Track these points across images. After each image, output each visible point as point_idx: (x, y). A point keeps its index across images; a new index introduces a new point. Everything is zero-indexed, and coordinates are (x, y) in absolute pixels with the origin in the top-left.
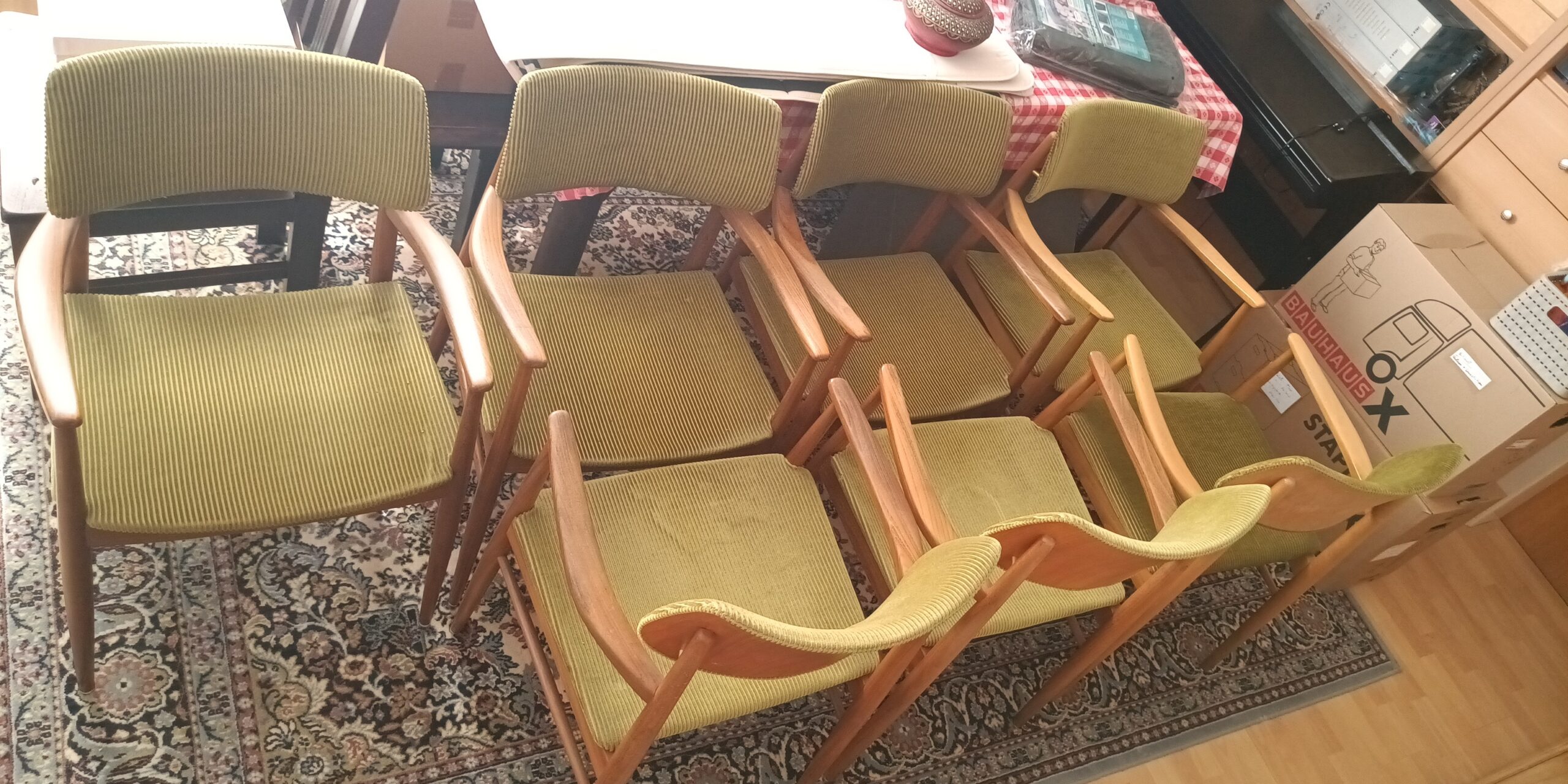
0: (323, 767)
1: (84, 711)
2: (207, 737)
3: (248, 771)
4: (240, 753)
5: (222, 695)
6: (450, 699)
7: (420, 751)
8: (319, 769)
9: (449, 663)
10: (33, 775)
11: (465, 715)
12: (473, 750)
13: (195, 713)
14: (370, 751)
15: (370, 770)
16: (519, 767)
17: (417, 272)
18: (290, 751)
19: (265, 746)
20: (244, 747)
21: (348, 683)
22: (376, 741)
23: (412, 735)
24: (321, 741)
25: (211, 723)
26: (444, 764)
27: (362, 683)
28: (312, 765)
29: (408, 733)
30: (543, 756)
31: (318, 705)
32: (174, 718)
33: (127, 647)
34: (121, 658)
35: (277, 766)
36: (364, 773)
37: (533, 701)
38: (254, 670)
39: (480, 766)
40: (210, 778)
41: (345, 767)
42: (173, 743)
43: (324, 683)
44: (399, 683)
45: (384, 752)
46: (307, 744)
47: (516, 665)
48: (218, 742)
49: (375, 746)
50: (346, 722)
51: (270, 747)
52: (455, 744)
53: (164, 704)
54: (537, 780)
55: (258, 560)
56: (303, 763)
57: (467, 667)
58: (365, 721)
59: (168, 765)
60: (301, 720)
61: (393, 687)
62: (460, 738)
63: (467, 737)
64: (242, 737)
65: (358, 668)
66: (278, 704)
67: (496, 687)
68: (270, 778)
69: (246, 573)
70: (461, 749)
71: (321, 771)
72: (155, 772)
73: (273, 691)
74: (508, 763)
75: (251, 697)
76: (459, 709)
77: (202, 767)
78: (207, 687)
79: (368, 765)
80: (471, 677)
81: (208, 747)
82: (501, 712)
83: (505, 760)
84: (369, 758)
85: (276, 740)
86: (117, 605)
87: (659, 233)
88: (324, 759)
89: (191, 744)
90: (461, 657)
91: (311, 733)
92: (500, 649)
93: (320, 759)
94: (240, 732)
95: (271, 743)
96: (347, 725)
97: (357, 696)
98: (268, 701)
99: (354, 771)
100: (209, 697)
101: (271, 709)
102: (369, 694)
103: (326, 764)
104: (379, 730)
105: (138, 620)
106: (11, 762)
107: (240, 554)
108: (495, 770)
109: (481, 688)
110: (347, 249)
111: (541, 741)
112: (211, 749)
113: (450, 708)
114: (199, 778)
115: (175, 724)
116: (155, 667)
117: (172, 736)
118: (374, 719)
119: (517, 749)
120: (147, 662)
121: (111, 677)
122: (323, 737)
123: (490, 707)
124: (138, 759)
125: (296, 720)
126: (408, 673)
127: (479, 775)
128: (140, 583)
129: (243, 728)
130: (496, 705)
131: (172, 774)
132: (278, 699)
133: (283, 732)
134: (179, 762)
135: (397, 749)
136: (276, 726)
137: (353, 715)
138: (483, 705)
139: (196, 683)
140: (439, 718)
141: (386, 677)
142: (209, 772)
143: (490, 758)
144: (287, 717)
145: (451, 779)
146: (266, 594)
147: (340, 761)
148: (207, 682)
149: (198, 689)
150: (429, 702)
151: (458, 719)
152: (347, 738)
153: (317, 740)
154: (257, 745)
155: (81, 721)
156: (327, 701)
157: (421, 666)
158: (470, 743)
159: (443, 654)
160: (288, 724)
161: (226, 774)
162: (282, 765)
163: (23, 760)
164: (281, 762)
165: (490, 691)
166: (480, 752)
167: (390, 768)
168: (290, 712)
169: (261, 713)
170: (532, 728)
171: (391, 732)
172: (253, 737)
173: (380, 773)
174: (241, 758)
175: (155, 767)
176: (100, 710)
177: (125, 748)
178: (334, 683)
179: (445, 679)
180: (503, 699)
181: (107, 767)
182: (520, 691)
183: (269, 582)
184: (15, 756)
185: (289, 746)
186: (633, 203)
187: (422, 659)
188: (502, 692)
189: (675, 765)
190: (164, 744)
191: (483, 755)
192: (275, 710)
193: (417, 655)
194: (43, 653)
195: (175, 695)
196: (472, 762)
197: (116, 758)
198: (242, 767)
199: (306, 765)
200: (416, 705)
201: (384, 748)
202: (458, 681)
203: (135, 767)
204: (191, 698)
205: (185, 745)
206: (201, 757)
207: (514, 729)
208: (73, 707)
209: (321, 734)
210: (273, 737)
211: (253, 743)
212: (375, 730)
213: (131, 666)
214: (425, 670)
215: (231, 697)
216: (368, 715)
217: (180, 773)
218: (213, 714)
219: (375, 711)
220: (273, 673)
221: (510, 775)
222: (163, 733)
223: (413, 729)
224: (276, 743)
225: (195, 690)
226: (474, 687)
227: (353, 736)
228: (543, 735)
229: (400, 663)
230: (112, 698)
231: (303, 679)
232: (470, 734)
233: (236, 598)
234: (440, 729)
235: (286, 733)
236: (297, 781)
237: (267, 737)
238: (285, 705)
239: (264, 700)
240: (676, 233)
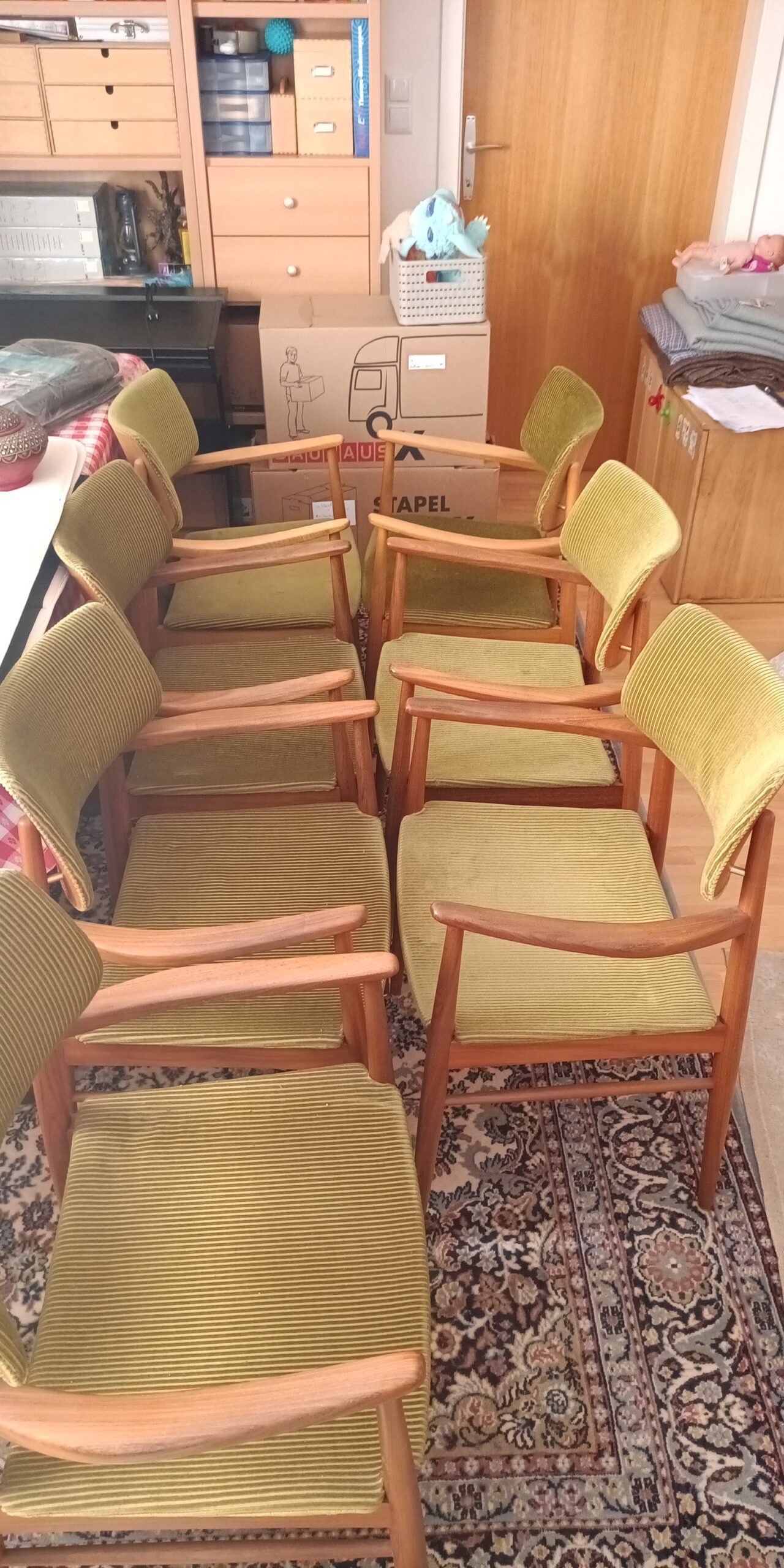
0: (560, 1391)
2: (508, 1513)
3: (556, 1471)
4: (533, 1477)
5: (458, 1492)
6: (497, 1253)
7: (553, 1292)
8: (562, 1395)
9: (455, 1247)
11: (518, 1242)
12: (557, 1241)
13: (476, 1525)
14: (546, 1340)
15: (568, 1343)
16: (581, 1202)
18: (538, 1422)
19: (528, 1448)
20: (526, 1472)
21: (463, 1352)
22: (536, 1333)
23: (534, 1296)
24: (529, 1388)
25: (491, 1507)
26: (570, 1269)
27: (465, 1338)
29: (531, 1299)
30: (571, 1178)
31: (486, 1386)
32: (480, 1550)
35: (553, 1438)
36: (570, 1349)
37: (511, 1176)
38: (431, 1452)
39: (575, 1237)
40: (559, 1513)
41: (562, 1368)
42: (512, 1553)
43: (459, 1377)
44: (471, 1299)
45: (549, 1326)
46: (533, 1403)
47: (468, 1184)
48: (516, 1501)
49: (541, 1334)
50: (510, 1360)
51: (530, 1443)
52: (549, 1257)
53: (460, 1562)
54: (597, 1189)
56: (553, 1410)
57: (463, 1231)
58: (511, 1340)
59: (538, 1561)
60: (501, 1407)
61: (475, 1307)
62: (542, 1250)
63: (543, 1244)
64: (513, 1474)
65: (447, 1339)
66: (479, 1430)
67: (490, 1207)
68: (566, 1448)
70: (555, 1252)
71: (564, 1393)
73: (461, 1434)
74: (576, 1210)
75: (465, 1459)
76: (510, 1246)
77: (545, 1522)
78: (444, 1509)
79: (562, 1344)
80: (475, 1228)
81: (521, 1513)
82: (521, 1205)
83: (572, 1213)
84: (555, 1342)
85: (522, 1437)
88: (550, 1388)
89: (515, 1532)
90: (450, 1234)
92: (446, 1195)
93: (550, 1393)
94: (507, 1475)
95: (525, 1442)
96: (513, 1360)
97: (481, 1344)
98: (472, 1440)
99: (567, 1359)
100: (457, 1506)
101: (484, 1438)
102: (479, 1332)
103: (556, 1387)
104: (524, 1327)
108: (582, 1225)
109: (489, 1221)
111: (556, 1177)
112: (524, 1509)
113: (508, 1254)
114: (557, 1527)
115: (486, 1550)
117: (502, 1554)
118: (510, 1331)
119: (562, 1200)
122: (525, 1386)
123: (511, 1216)
125: (500, 1412)
126: (461, 1290)
127: (585, 1240)
129: (502, 1472)
130: (510, 1211)
131: (550, 1557)
132: (472, 1430)
133: (514, 1428)
134: (536, 1548)
135: (548, 1313)
136: (506, 1434)
137: (501, 1352)
138: (508, 1223)
139: (438, 1521)
140: (517, 1267)
141: (462, 1312)
142: (552, 1514)
143: (568, 1227)
144: (495, 1423)
145: (586, 1267)
147: (555, 1373)
148: (438, 1507)
149: (448, 1520)
150: (498, 1274)
151: (522, 1249)
152: (529, 1362)
153: (528, 1393)
154: (525, 1457)
156: (481, 1377)
157: (454, 1276)
158: (550, 1241)
159: (443, 1251)
160: (504, 1422)
161: (556, 1495)
162: (553, 1432)
164: (548, 1433)
165: (494, 1213)
166: (560, 1235)
167: (567, 1323)
168: (489, 1418)
169: (486, 1449)
170: (540, 1182)
171: (528, 1317)
172: (514, 1461)
173: (573, 1334)
174: (539, 1477)
178: (460, 1367)
179: (474, 1253)
180: (505, 1202)
182: (498, 1186)
185: (530, 1423)
187: (445, 1273)
188: (497, 1202)
189: (594, 1070)
191: (564, 1232)
192: (485, 1434)
193: (440, 1277)
195: (449, 1547)
196: (571, 1245)
198: (550, 1477)
199: (555, 1407)
200: (500, 1286)
201: (545, 1326)
202: (477, 1242)
204: (456, 1528)
205: (515, 1539)
206: (532, 1522)
207: (539, 1198)
209: (521, 1387)
210: (518, 1438)
211: (522, 1462)
212: (523, 1331)
214: (459, 1272)
215: (461, 1482)
216: (504, 1336)
217: (549, 1548)
218: (481, 1504)
219: (501, 1329)
220: (438, 1431)
221: (589, 1212)
223: (527, 1294)
224: (525, 1436)
225: (448, 1523)
226: (487, 1228)
227: (528, 1354)
228: (549, 1174)
229: (447, 1294)
231: (451, 1399)
232: (540, 1241)
234: (530, 1268)
235: (515, 1425)
236: (572, 1419)
237: (517, 1445)
238: (481, 1423)
239: (469, 1444)
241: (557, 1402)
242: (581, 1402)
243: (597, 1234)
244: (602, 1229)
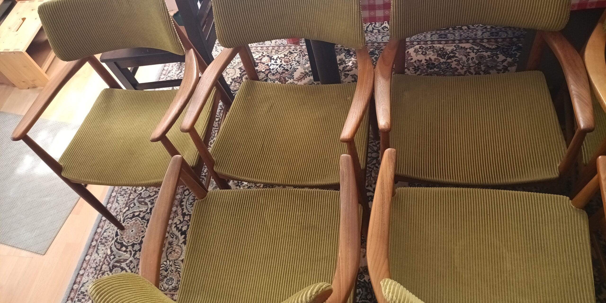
0: (173, 283)
1: (118, 237)
8: (171, 283)
10: (97, 255)
17: (299, 80)
18: (166, 273)
24: (177, 272)
28: (170, 281)
31: (182, 257)
33: (139, 217)
34: (136, 221)
38: (170, 237)
42: (135, 257)
46: (172, 272)
53: (139, 242)
55: (190, 194)
56: (167, 279)
59: (130, 265)
69: (184, 198)
71: (171, 284)
72: (126, 266)
73: (171, 247)
85: (164, 267)
86: (143, 201)
87: (426, 60)
91: (175, 268)
93: (173, 279)
95: (162, 267)
103: (174, 282)
105: (146, 208)
106: (94, 249)
107: (186, 190)
110: (276, 70)
115: (139, 250)
116: (143, 227)
117: (136, 254)
120: (142, 224)
121: (131, 227)
124: (124, 259)
125: (173, 261)
128: (153, 194)
131: (130, 268)
132: (171, 251)
133: (167, 264)
134: (133, 265)
136: (166, 261)
144: (171, 259)
146: (187, 208)
147: (179, 283)
155: (116, 241)
160: (170, 262)
163: (97, 249)
164: (161, 276)
168: (173, 257)
169: (164, 254)
175: (127, 264)
176: (122, 238)
177: (122, 254)
181: (115, 259)
183: (189, 203)
184: (96, 247)
185: (166, 271)
186: (418, 44)
190: (133, 257)
192: (169, 254)
194: (118, 213)
197: (119, 257)
203: (122, 262)
205: (138, 259)
208: (117, 235)
209: (178, 270)
210: (163, 265)
213: (137, 225)
217: (132, 269)
220: (175, 240)
222: (134, 252)
224: (163, 268)
230: (127, 235)
231: (183, 245)
233: (177, 207)
235: (168, 265)
236: (163, 285)
238: (172, 254)
239: (167, 250)
240: (435, 59)
242: (166, 290)
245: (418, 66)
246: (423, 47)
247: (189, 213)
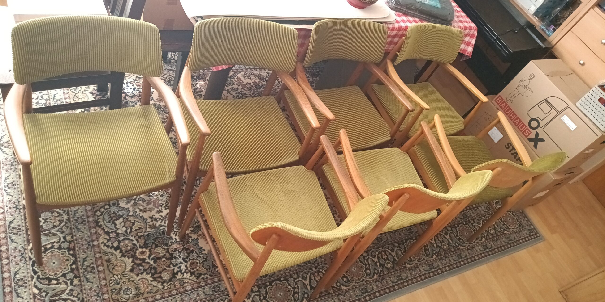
0: (132, 292)
1: (39, 274)
2: (87, 282)
3: (103, 294)
4: (100, 287)
5: (92, 266)
6: (179, 264)
7: (169, 284)
8: (130, 292)
9: (178, 250)
10: (21, 299)
11: (185, 270)
12: (189, 283)
13: (82, 273)
14: (150, 285)
15: (150, 292)
16: (207, 289)
18: (119, 286)
19: (109, 284)
20: (101, 285)
21: (140, 259)
22: (151, 281)
23: (166, 278)
24: (131, 282)
25: (88, 276)
26: (178, 289)
27: (145, 259)
29: (164, 277)
30: (216, 284)
31: (129, 268)
32: (74, 275)
33: (55, 249)
34: (52, 253)
35: (114, 292)
36: (148, 293)
37: (211, 264)
38: (104, 256)
39: (192, 289)
40: (89, 297)
41: (140, 291)
42: (74, 285)
43: (131, 260)
44: (160, 258)
45: (155, 285)
46: (125, 283)
47: (204, 250)
48: (91, 284)
49: (151, 283)
50: (140, 274)
51: (111, 285)
52: (182, 281)
53: (70, 270)
54: (214, 294)
55: (103, 214)
56: (124, 290)
57: (185, 252)
58: (147, 274)
59: (72, 293)
60: (123, 274)
61: (157, 260)
62: (184, 278)
63: (186, 278)
64: (100, 281)
65: (144, 254)
66: (113, 268)
67: (197, 259)
68: (112, 296)
69: (99, 219)
70: (184, 283)
71: (131, 293)
72: (67, 296)
73: (111, 263)
74: (203, 288)
75: (103, 266)
76: (183, 268)
77: (85, 293)
78: (86, 263)
79: (149, 290)
80: (187, 256)
81: (87, 286)
82: (200, 268)
83: (201, 286)
84: (149, 288)
85: (113, 282)
86: (50, 233)
87: (252, 82)
88: (132, 288)
89: (81, 285)
90: (183, 248)
91: (127, 279)
92: (198, 244)
93: (130, 289)
94: (99, 279)
95: (111, 283)
97: (144, 264)
98: (110, 267)
99: (144, 293)
100: (87, 266)
101: (111, 270)
102: (148, 263)
103: (133, 290)
104: (153, 277)
105: (58, 238)
106: (12, 294)
107: (96, 211)
108: (198, 290)
109: (191, 259)
111: (215, 279)
112: (89, 286)
113: (180, 267)
114: (84, 297)
115: (74, 277)
116: (66, 256)
117: (73, 282)
118: (150, 272)
119: (206, 282)
120: (62, 254)
121: (49, 260)
122: (131, 280)
123: (195, 266)
124: (61, 291)
125: (121, 274)
126: (163, 255)
127: (192, 292)
128: (58, 224)
129: (100, 278)
130: (197, 266)
131: (74, 296)
132: (113, 266)
134: (76, 292)
135: (160, 284)
136: (113, 277)
137: (142, 271)
138: (192, 266)
139: (82, 262)
140: (175, 271)
141: (154, 256)
142: (88, 295)
143: (196, 286)
144: (117, 273)
145: (181, 294)
146: (107, 226)
147: (138, 289)
148: (86, 261)
149: (82, 264)
150: (171, 266)
151: (183, 272)
152: (140, 280)
153: (129, 282)
154: (106, 284)
155: (38, 277)
156: (132, 266)
157: (168, 252)
158: (188, 280)
159: (176, 247)
160: (117, 276)
161: (95, 296)
162: (116, 292)
163: (17, 293)
164: (116, 290)
165: (195, 260)
166: (192, 284)
167: (157, 291)
168: (118, 271)
169: (107, 272)
170: (211, 274)
171: (158, 277)
172: (104, 281)
173: (154, 293)
174: (100, 289)
175: (67, 294)
176: (45, 273)
177: (55, 287)
178: (135, 260)
179: (177, 256)
180: (200, 263)
181: (49, 295)
182: (206, 260)
183: (108, 222)
184: (14, 292)
185: (118, 284)
186: (242, 71)
187: (168, 249)
188: (199, 261)
189: (267, 286)
190: (71, 285)
191: (193, 285)
192: (112, 270)
193: (166, 248)
194: (22, 252)
195: (74, 266)
196: (189, 288)
197: (52, 291)
198: (101, 293)
200: (166, 267)
201: (155, 283)
202: (182, 257)
203: (60, 294)
204: (80, 267)
205: (78, 285)
206: (85, 289)
207: (204, 274)
208: (35, 272)
209: (130, 279)
211: (105, 283)
212: (151, 277)
213: (56, 256)
214: (169, 253)
215: (95, 266)
216: (148, 271)
217: (77, 296)
218: (89, 273)
219: (151, 270)
220: (111, 257)
221: (204, 292)
222: (70, 281)
223: (166, 276)
224: (113, 283)
225: (81, 264)
226: (188, 259)
227: (143, 280)
228: (216, 276)
229: (160, 251)
230: (49, 268)
231: (123, 258)
232: (187, 277)
233: (95, 228)
234: (176, 276)
235: (117, 279)
236: (122, 297)
237: (110, 281)
238: (116, 269)
239: (108, 267)
240: (259, 82)
241: (127, 291)
242: (129, 299)
243: (195, 296)
244: (197, 298)
245: (250, 87)
246: (247, 74)
247: (113, 230)
